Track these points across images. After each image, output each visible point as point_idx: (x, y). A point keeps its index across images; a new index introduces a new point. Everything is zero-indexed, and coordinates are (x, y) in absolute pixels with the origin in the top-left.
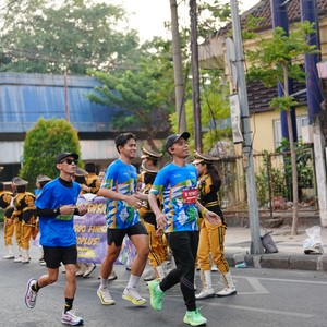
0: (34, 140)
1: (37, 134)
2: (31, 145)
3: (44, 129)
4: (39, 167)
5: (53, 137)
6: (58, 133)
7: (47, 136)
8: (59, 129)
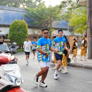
0: (14, 27)
1: (15, 25)
2: (12, 28)
3: (17, 23)
4: (15, 35)
5: (20, 26)
6: (22, 25)
7: (18, 25)
8: (22, 23)
